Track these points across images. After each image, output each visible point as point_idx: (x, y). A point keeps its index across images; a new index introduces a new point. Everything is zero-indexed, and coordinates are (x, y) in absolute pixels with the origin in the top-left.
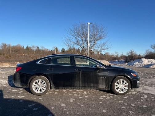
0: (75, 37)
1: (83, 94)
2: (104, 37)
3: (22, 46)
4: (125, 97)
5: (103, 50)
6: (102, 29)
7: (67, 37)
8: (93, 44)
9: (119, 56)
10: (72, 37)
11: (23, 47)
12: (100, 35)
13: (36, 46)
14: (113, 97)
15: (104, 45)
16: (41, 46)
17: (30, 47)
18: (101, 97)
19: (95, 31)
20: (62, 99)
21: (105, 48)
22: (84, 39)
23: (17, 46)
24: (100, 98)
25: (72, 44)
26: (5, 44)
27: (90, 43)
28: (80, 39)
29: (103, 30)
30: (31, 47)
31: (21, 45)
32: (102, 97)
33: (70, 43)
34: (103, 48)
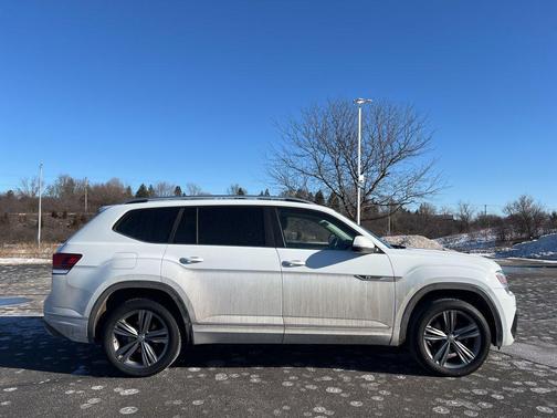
0: (311, 150)
1: (363, 385)
2: (416, 152)
3: (125, 187)
4: (544, 409)
5: (416, 199)
6: (411, 122)
7: (282, 154)
8: (376, 176)
9: (474, 216)
10: (299, 151)
11: (129, 189)
12: (401, 141)
13: (171, 184)
14: (491, 406)
15: (417, 178)
16: (188, 185)
17: (151, 188)
18: (440, 404)
19: (385, 127)
20: (280, 407)
21: (423, 189)
22: (342, 160)
23: (108, 184)
24: (436, 410)
25: (300, 179)
26: (71, 181)
27: (365, 174)
28: (328, 159)
29: (415, 125)
30: (155, 187)
31: (120, 181)
32: (443, 405)
33: (291, 172)
34: (413, 190)
